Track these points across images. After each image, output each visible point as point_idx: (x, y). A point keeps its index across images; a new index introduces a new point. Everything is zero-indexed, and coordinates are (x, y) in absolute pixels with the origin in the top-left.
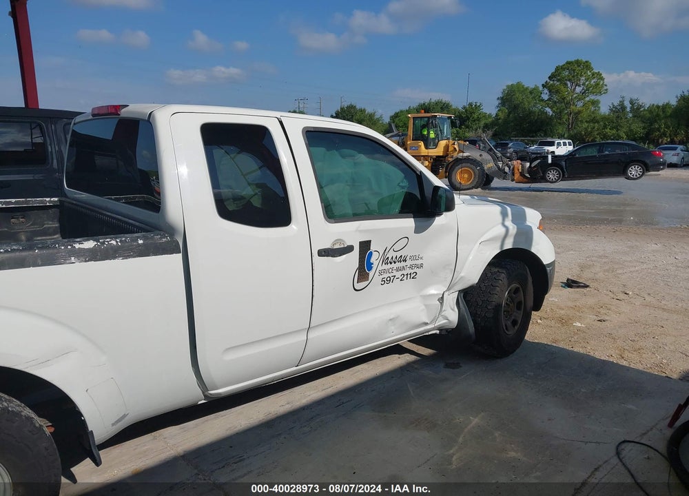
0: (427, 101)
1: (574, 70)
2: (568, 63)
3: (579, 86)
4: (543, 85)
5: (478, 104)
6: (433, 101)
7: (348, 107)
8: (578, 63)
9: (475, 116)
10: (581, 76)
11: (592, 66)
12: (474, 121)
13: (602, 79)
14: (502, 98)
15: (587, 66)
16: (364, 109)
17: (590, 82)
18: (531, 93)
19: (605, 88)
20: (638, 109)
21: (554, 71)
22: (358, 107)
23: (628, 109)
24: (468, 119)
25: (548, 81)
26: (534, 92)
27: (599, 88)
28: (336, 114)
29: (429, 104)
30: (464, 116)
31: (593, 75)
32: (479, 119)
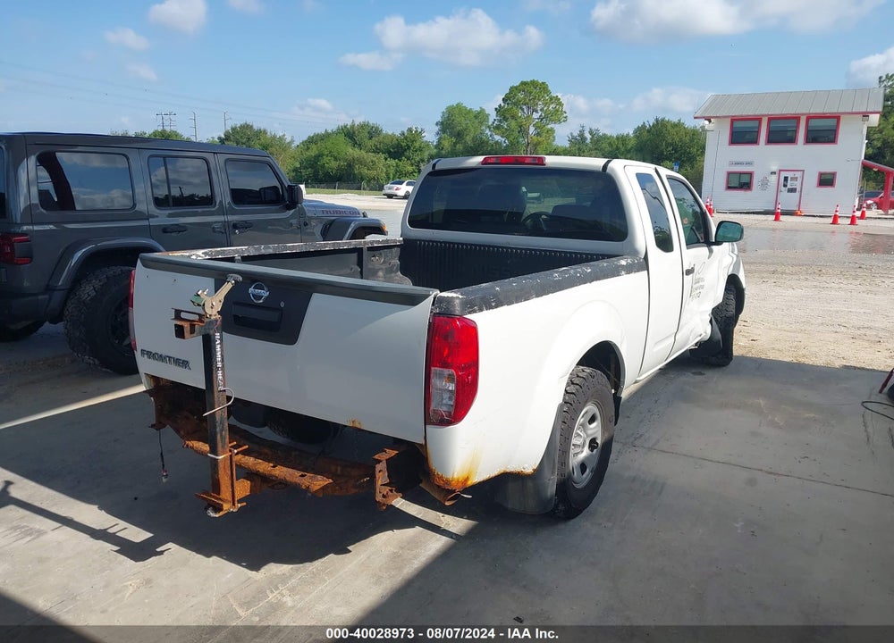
0: (349, 124)
1: (531, 93)
2: (523, 83)
3: (537, 112)
4: (496, 109)
5: (419, 130)
6: (357, 123)
7: (241, 127)
8: (533, 83)
9: (417, 145)
10: (539, 100)
11: (549, 88)
12: (416, 151)
13: (561, 104)
14: (442, 123)
15: (543, 88)
16: (265, 131)
17: (549, 107)
18: (476, 117)
19: (565, 115)
20: (598, 141)
21: (508, 91)
22: (255, 127)
23: (588, 141)
24: (409, 148)
25: (502, 105)
26: (480, 116)
27: (557, 115)
28: (225, 135)
29: (353, 126)
30: (404, 144)
31: (551, 99)
32: (420, 149)
